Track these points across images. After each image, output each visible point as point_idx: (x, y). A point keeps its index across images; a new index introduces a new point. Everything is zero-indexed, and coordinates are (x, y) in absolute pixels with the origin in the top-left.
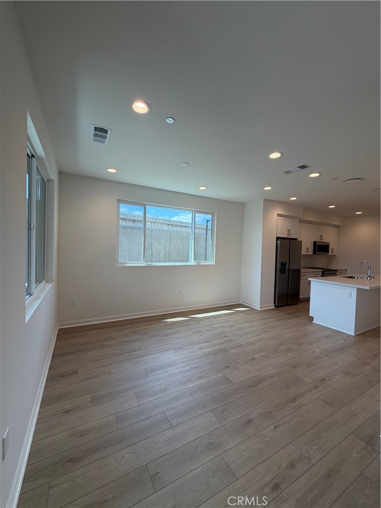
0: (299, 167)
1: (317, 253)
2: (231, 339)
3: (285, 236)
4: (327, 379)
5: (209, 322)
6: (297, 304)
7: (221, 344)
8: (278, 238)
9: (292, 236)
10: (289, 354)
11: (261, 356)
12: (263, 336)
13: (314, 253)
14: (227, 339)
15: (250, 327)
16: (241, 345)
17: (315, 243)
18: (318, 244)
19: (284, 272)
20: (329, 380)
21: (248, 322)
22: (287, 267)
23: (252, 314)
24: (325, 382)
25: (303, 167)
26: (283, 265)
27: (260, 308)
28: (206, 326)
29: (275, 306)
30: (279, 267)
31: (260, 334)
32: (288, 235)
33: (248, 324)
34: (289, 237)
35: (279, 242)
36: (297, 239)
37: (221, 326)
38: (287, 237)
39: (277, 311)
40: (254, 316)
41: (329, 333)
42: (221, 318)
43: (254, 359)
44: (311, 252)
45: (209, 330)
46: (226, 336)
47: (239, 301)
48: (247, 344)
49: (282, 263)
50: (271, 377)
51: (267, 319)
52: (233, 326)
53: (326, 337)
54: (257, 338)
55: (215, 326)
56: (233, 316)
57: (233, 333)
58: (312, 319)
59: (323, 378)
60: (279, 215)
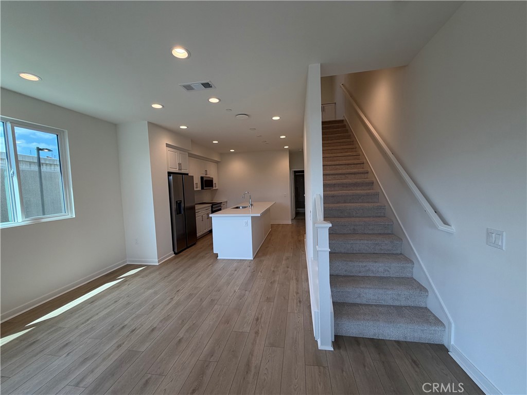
0: (202, 84)
1: (205, 188)
2: (133, 327)
3: (177, 171)
4: (260, 316)
5: (79, 316)
6: (195, 244)
7: (119, 346)
8: (169, 174)
9: (183, 171)
10: (216, 307)
11: (187, 331)
12: (176, 299)
13: (202, 188)
14: (126, 331)
15: (156, 293)
16: (153, 330)
17: (202, 178)
18: (205, 179)
19: (180, 212)
20: (261, 317)
21: (149, 288)
22: (182, 205)
23: (150, 273)
24: (259, 320)
25: (207, 85)
26: (179, 204)
27: (159, 262)
28: (77, 327)
29: (175, 253)
30: (174, 206)
31: (172, 299)
32: (179, 169)
33: (151, 291)
34: (180, 172)
35: (171, 177)
36: (187, 174)
37: (107, 314)
38: (178, 172)
39: (180, 259)
40: (154, 275)
41: (235, 264)
42: (104, 300)
43: (180, 341)
44: (199, 188)
45: (86, 332)
46: (123, 327)
47: (126, 262)
48: (161, 322)
49: (177, 202)
50: (212, 354)
51: (171, 273)
52: (129, 303)
53: (236, 270)
54: (170, 305)
55: (96, 318)
56: (124, 288)
57: (134, 316)
58: (217, 255)
59: (256, 317)
60: (168, 145)
